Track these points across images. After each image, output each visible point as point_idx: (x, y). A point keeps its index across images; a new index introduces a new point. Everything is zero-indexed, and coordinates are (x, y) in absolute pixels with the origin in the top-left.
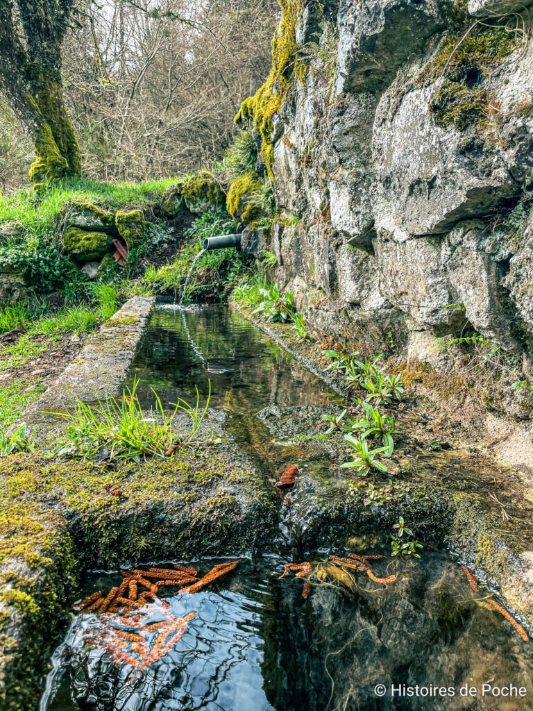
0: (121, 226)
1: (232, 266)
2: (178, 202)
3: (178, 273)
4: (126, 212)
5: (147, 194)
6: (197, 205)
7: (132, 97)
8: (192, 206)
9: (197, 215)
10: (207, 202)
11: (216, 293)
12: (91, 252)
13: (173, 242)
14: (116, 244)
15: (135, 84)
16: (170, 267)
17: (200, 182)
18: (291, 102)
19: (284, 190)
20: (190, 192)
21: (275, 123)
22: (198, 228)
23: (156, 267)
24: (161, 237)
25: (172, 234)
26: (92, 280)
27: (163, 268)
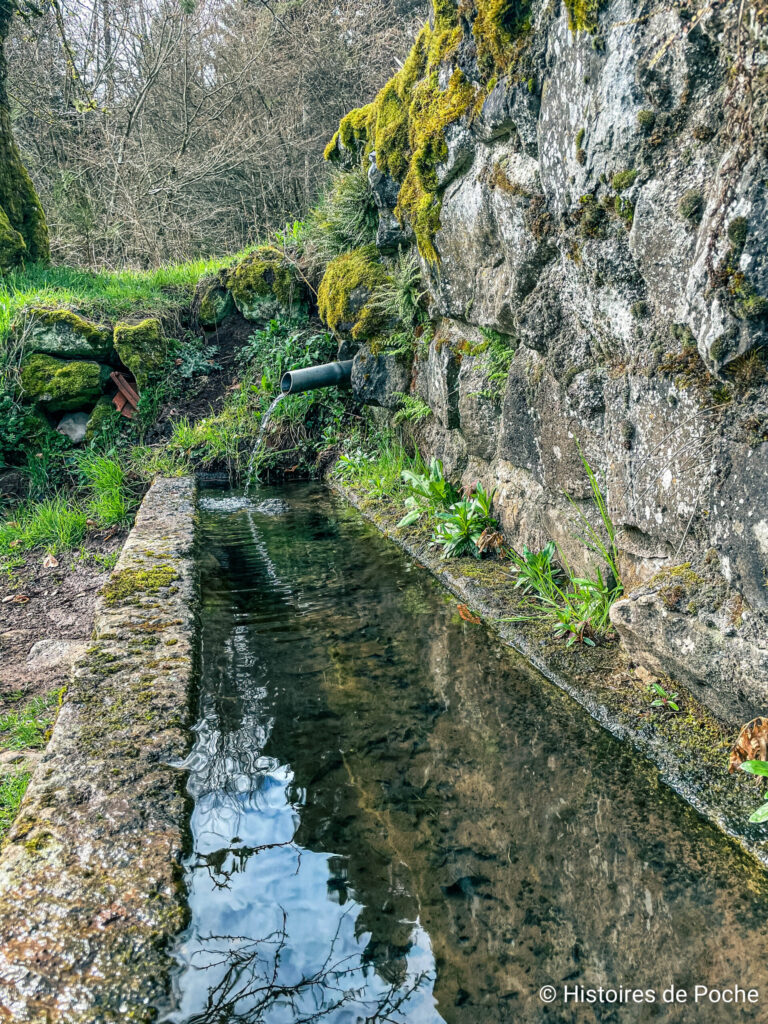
0: (124, 349)
1: (327, 413)
2: (221, 302)
3: (231, 430)
4: (131, 323)
5: (166, 289)
6: (255, 306)
7: (127, 135)
8: (246, 308)
9: (255, 324)
10: (273, 299)
11: (302, 464)
12: (73, 397)
13: (217, 372)
14: (116, 381)
15: (131, 113)
16: (216, 420)
17: (259, 267)
18: (528, 85)
19: (464, 284)
20: (242, 283)
21: (453, 144)
22: (261, 347)
23: (192, 420)
24: (196, 364)
25: (215, 357)
26: (77, 445)
27: (204, 421)
